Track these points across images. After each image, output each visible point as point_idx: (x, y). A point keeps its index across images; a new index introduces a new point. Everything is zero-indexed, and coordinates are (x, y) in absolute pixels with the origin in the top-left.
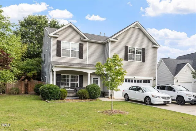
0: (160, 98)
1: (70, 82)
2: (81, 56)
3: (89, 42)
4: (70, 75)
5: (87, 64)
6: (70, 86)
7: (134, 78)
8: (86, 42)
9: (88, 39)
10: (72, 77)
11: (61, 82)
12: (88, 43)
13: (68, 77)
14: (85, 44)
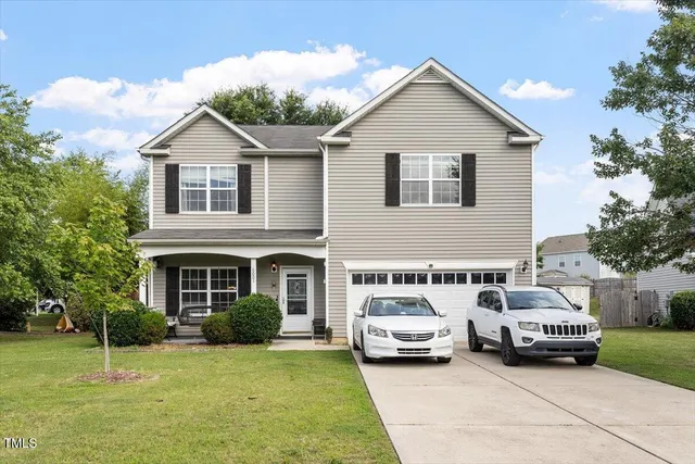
0: (386, 336)
1: (209, 291)
2: (245, 207)
3: (272, 157)
4: (209, 269)
5: (267, 228)
6: (209, 304)
7: (427, 267)
8: (260, 157)
9: (261, 147)
10: (214, 273)
11: (181, 291)
12: (266, 159)
13: (203, 274)
14: (255, 166)
